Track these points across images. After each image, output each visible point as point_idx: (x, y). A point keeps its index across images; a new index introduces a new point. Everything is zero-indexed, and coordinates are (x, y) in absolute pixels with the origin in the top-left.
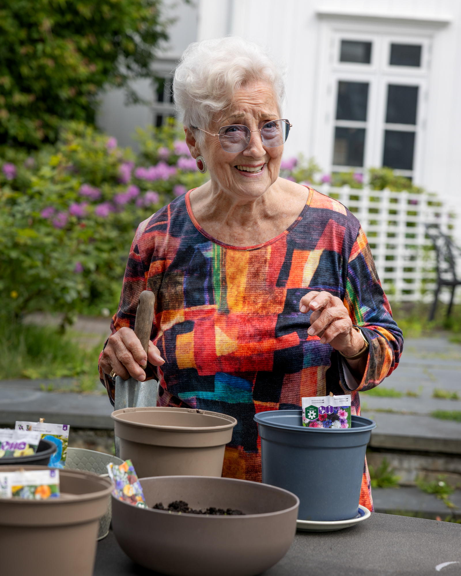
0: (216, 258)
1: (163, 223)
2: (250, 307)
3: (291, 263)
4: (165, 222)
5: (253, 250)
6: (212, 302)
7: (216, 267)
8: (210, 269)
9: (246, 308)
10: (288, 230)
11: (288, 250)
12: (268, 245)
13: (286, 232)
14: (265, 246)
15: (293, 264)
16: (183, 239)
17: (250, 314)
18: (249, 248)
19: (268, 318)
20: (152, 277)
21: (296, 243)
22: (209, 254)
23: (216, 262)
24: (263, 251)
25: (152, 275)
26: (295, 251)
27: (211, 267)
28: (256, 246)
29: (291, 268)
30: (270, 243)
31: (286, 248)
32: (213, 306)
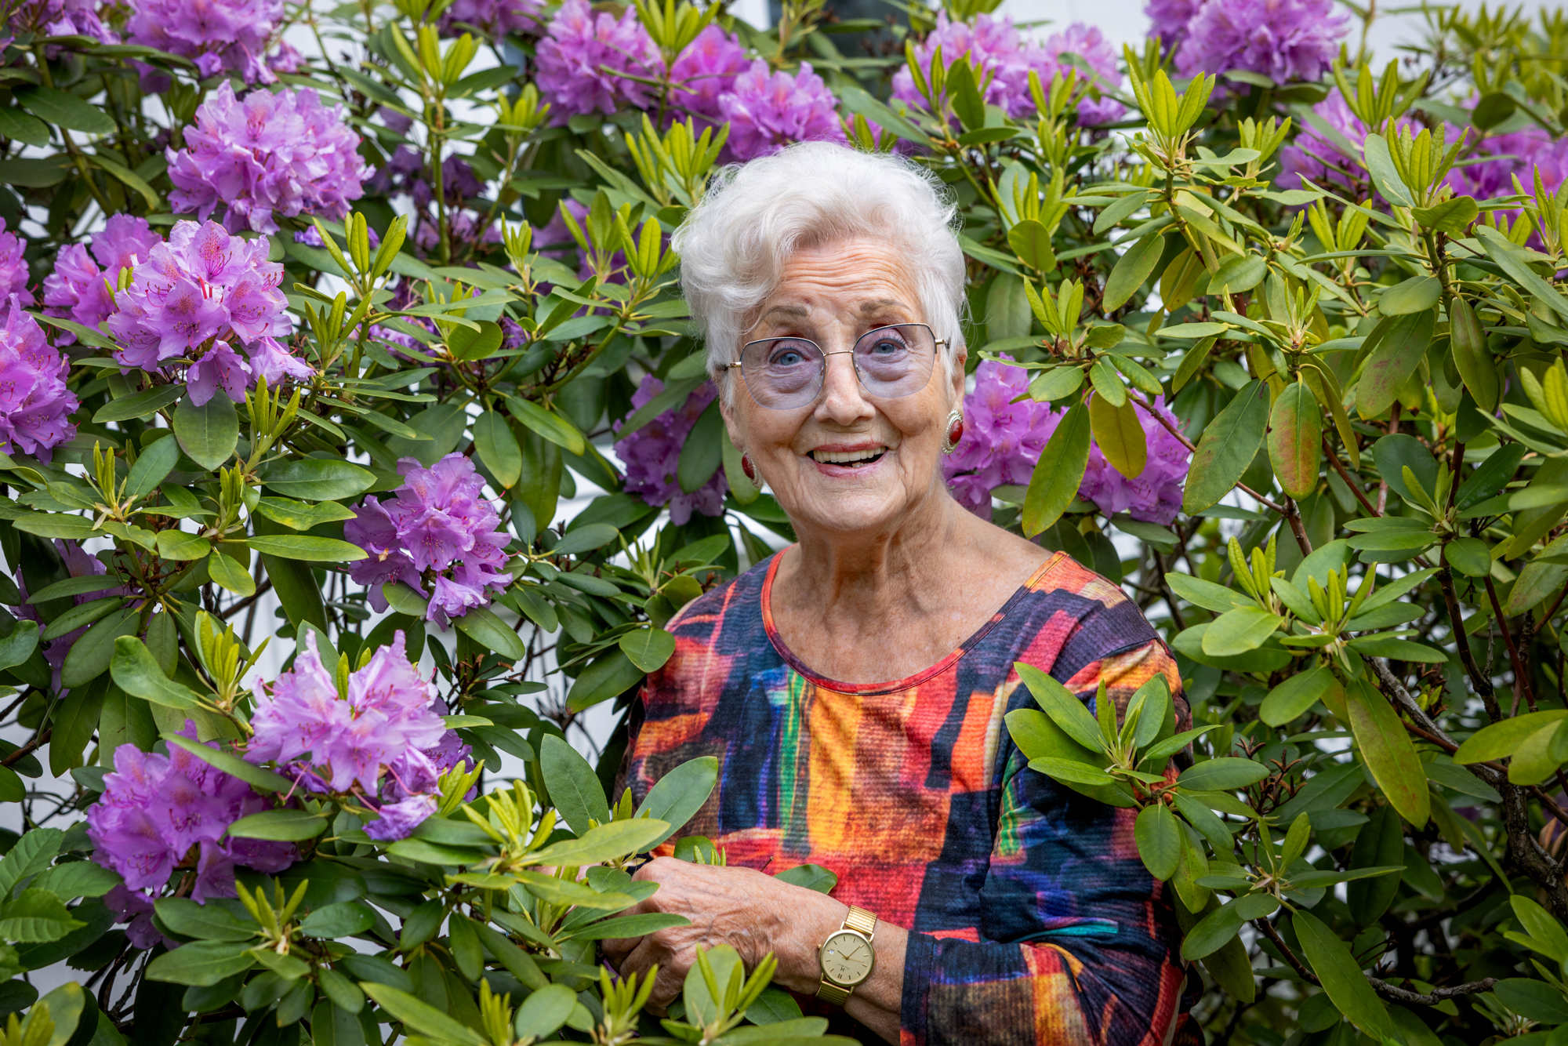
0: (792, 707)
1: (707, 618)
2: (861, 841)
3: (959, 727)
4: (713, 618)
5: (871, 695)
6: (773, 822)
7: (790, 729)
8: (778, 736)
9: (850, 843)
10: (962, 647)
11: (957, 696)
12: (912, 686)
13: (959, 653)
14: (904, 688)
15: (964, 728)
16: (738, 660)
17: (857, 860)
18: (863, 687)
19: (899, 873)
20: (664, 753)
21: (978, 676)
22: (780, 697)
23: (791, 718)
24: (896, 698)
25: (663, 748)
26: (973, 697)
27: (778, 731)
28: (880, 685)
29: (960, 739)
30: (916, 681)
31: (954, 694)
32: (773, 831)
